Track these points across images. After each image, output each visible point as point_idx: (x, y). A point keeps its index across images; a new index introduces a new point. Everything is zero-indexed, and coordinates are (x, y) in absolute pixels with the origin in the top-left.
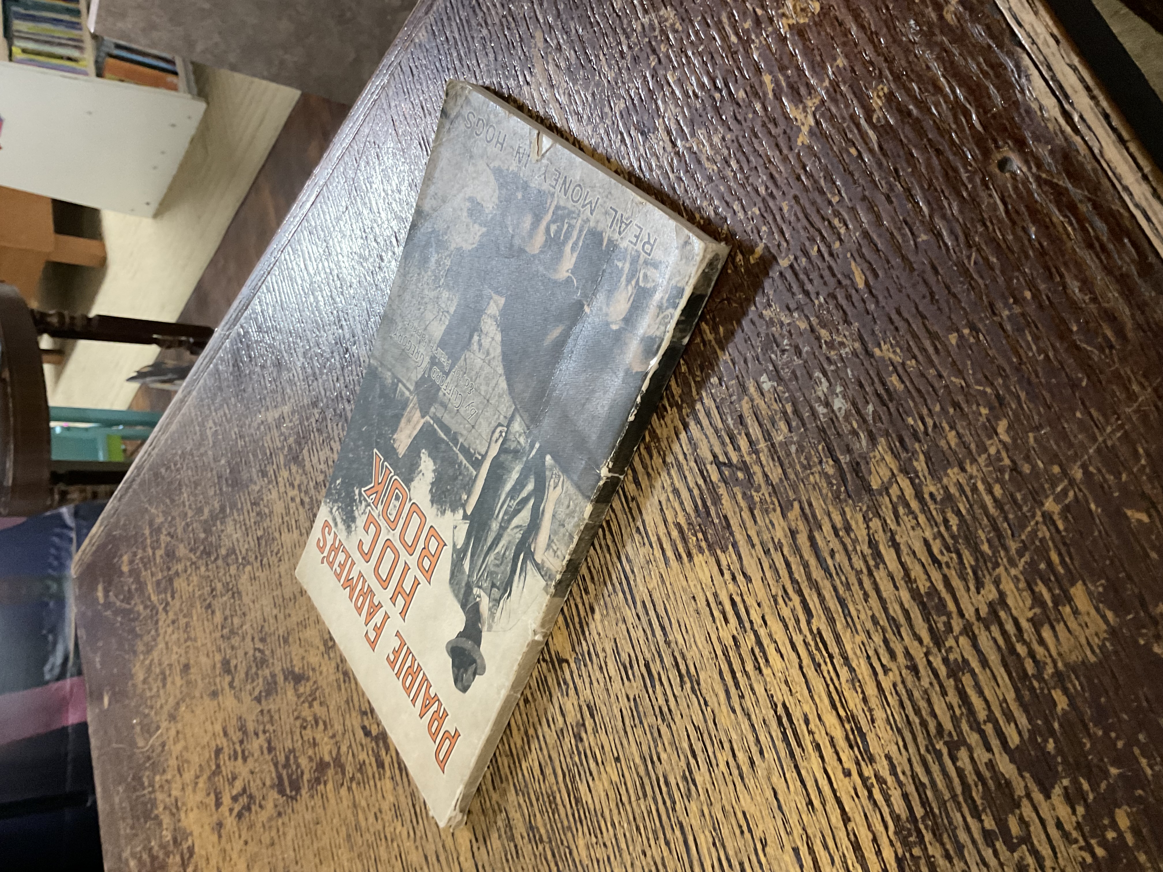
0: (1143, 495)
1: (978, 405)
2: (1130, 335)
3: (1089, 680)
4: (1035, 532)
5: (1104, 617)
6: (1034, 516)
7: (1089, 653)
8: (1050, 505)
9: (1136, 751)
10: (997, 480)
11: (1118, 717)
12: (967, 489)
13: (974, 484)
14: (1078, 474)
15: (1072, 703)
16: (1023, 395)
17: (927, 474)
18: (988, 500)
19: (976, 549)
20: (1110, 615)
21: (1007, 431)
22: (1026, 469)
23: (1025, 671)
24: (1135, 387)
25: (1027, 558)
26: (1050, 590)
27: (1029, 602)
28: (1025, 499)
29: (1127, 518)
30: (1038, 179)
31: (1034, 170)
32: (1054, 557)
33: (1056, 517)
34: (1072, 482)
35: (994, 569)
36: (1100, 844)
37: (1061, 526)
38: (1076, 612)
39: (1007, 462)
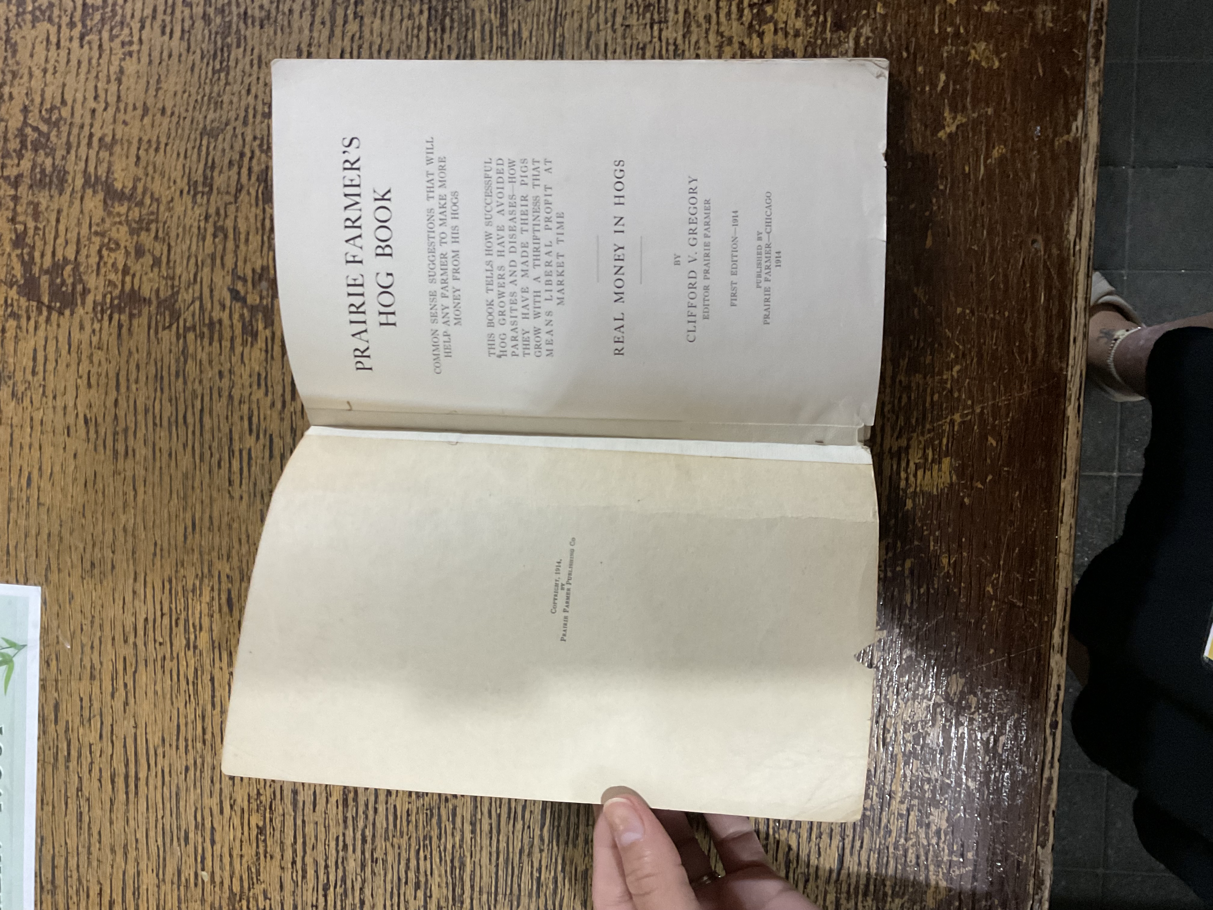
0: (1000, 434)
1: (951, 351)
2: (1038, 363)
3: (928, 501)
4: (942, 425)
5: (951, 478)
6: (946, 418)
7: (935, 490)
8: (957, 417)
9: (931, 538)
10: (939, 392)
11: (932, 521)
12: (921, 389)
13: (926, 389)
14: (978, 410)
15: (914, 508)
16: (975, 360)
17: (905, 368)
18: (928, 399)
19: (908, 420)
20: (954, 478)
21: (958, 372)
22: (956, 395)
23: (899, 485)
24: (1025, 386)
25: (932, 434)
26: (933, 454)
27: (920, 455)
28: (946, 408)
29: (987, 440)
30: (1045, 262)
31: (1046, 257)
32: (945, 441)
33: (956, 424)
34: (973, 412)
35: (912, 432)
36: (892, 571)
37: (956, 428)
38: (940, 470)
39: (949, 386)
